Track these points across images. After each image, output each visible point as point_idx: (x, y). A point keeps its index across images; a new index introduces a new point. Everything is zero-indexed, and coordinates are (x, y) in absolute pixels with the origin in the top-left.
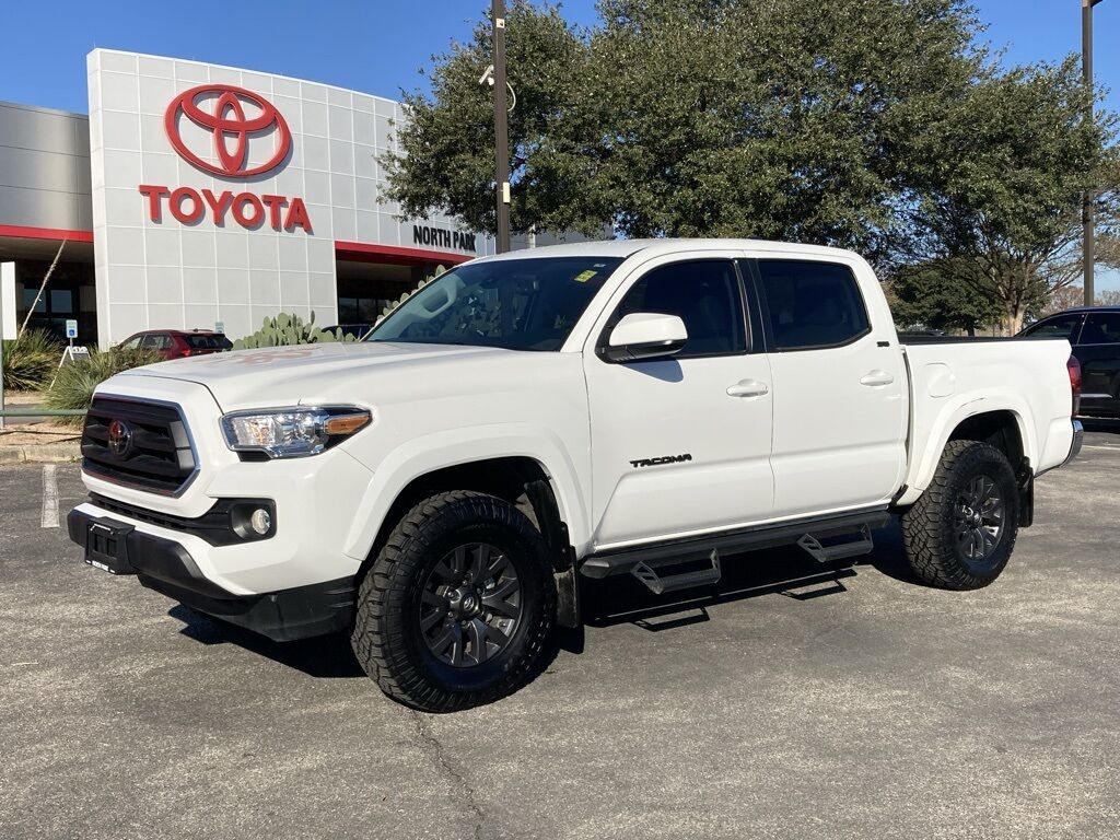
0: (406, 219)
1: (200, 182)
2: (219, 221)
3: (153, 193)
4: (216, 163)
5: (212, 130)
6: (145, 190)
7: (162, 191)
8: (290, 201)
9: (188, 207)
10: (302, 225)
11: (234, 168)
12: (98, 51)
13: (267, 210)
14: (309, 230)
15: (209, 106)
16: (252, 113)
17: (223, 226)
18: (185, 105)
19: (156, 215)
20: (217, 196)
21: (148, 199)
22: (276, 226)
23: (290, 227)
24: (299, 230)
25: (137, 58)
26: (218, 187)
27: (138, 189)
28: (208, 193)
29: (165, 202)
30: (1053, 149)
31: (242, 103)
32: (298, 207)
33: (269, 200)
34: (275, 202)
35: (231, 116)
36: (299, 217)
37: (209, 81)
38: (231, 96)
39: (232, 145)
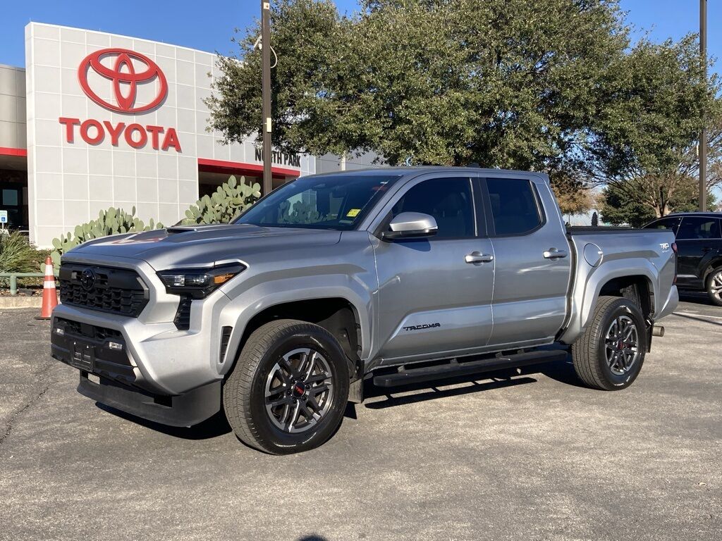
0: (227, 143)
1: (102, 115)
2: (115, 143)
3: (69, 123)
4: (115, 103)
5: (112, 80)
6: (63, 121)
7: (76, 122)
8: (166, 130)
9: (93, 132)
10: (174, 146)
11: (126, 106)
12: (32, 24)
13: (150, 135)
14: (179, 149)
15: (109, 63)
16: (140, 68)
17: (117, 146)
18: (93, 61)
19: (70, 138)
20: (114, 126)
21: (65, 126)
22: (156, 146)
23: (165, 148)
24: (172, 149)
25: (60, 28)
26: (115, 119)
27: (58, 120)
28: (107, 124)
29: (77, 129)
30: (673, 100)
31: (133, 60)
32: (172, 133)
33: (151, 129)
34: (156, 130)
35: (125, 70)
36: (172, 140)
37: (110, 46)
38: (125, 56)
39: (125, 90)
